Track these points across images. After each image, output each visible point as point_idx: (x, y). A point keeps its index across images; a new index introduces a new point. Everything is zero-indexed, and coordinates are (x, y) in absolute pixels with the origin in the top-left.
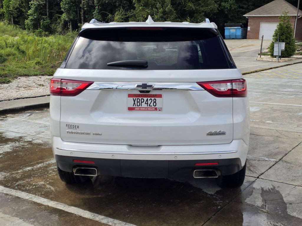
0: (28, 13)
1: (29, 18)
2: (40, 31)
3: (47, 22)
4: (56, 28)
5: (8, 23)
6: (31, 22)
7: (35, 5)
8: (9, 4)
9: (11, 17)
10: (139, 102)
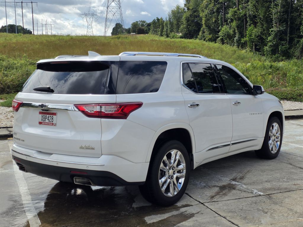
0: (268, 39)
1: (268, 44)
2: (277, 57)
3: (285, 48)
4: (294, 53)
5: (250, 50)
6: (270, 48)
7: (275, 31)
8: (252, 33)
9: (253, 44)
10: (44, 118)
